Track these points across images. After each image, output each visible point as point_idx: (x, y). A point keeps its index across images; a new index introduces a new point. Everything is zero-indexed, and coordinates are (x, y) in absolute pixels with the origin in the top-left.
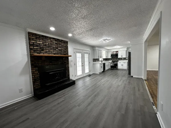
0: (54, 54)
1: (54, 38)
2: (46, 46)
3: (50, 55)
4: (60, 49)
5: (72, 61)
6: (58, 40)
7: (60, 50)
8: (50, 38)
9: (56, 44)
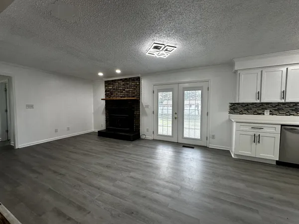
0: (121, 97)
1: (121, 80)
2: (114, 90)
3: (118, 99)
4: (127, 90)
5: (147, 106)
6: (126, 79)
7: (127, 92)
8: (118, 80)
9: (123, 85)
